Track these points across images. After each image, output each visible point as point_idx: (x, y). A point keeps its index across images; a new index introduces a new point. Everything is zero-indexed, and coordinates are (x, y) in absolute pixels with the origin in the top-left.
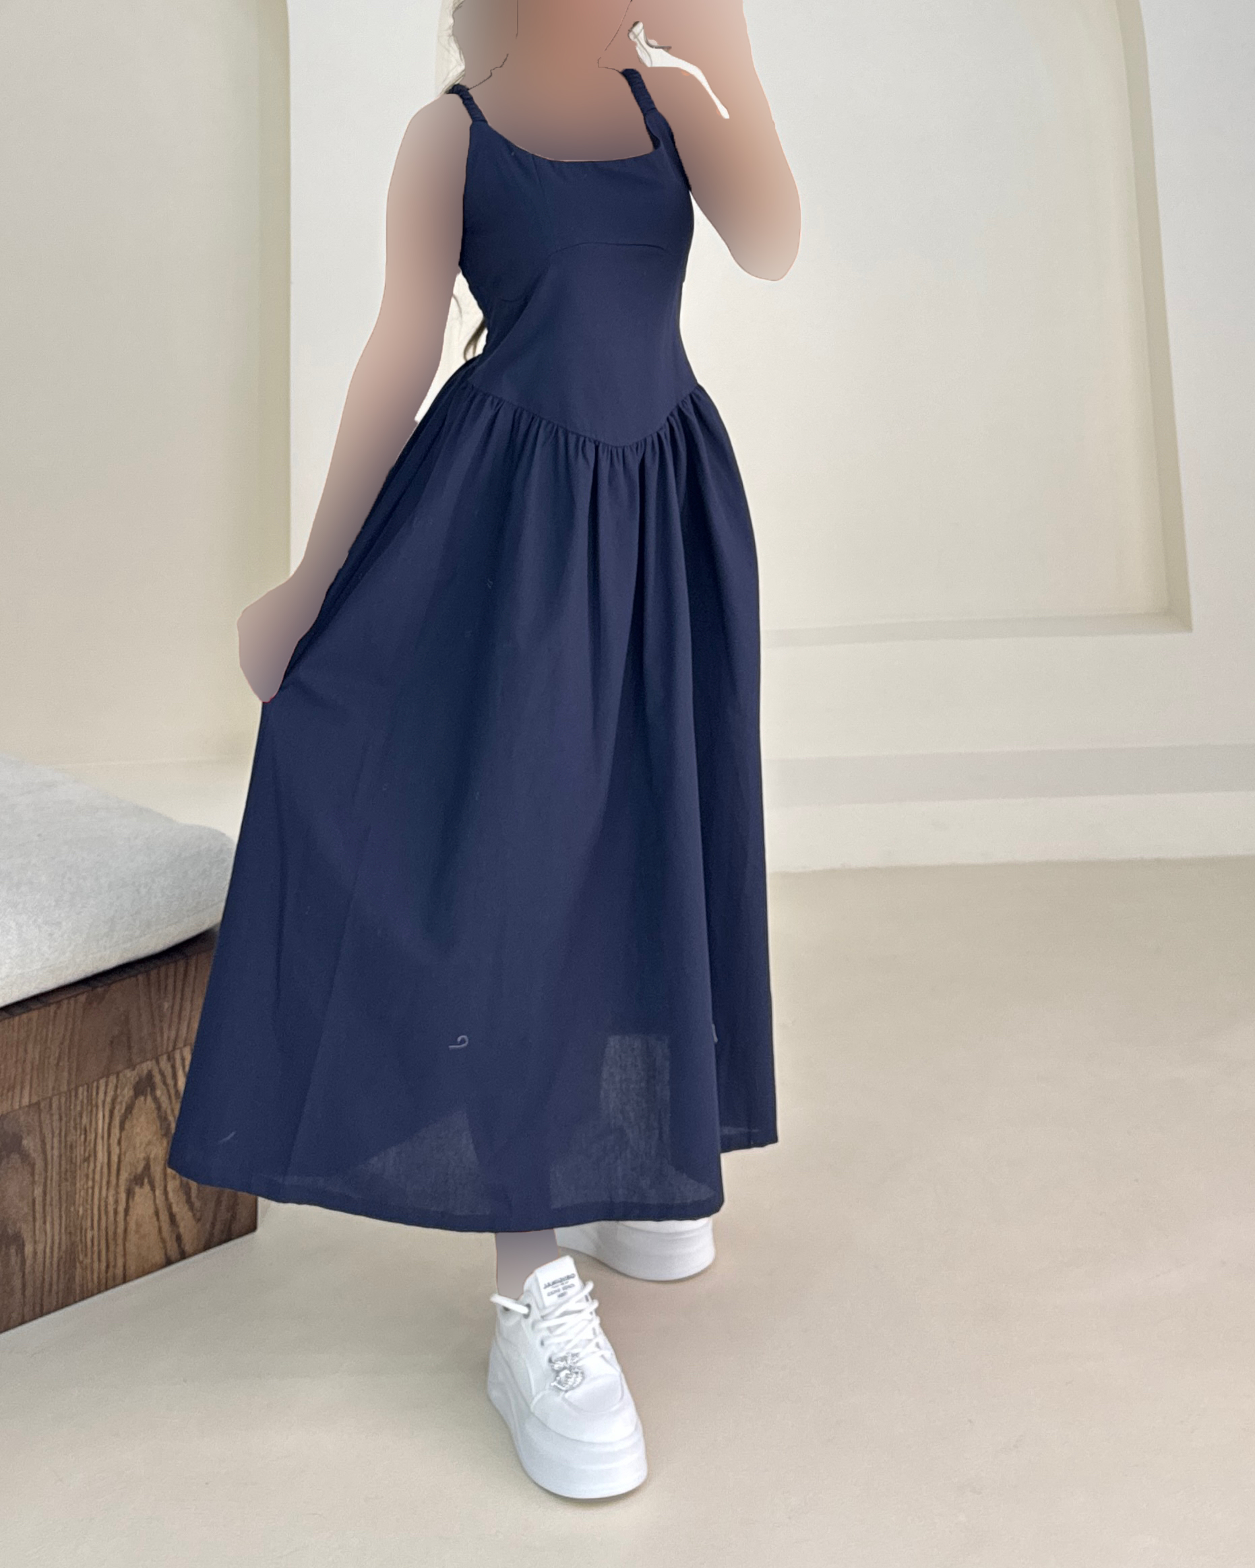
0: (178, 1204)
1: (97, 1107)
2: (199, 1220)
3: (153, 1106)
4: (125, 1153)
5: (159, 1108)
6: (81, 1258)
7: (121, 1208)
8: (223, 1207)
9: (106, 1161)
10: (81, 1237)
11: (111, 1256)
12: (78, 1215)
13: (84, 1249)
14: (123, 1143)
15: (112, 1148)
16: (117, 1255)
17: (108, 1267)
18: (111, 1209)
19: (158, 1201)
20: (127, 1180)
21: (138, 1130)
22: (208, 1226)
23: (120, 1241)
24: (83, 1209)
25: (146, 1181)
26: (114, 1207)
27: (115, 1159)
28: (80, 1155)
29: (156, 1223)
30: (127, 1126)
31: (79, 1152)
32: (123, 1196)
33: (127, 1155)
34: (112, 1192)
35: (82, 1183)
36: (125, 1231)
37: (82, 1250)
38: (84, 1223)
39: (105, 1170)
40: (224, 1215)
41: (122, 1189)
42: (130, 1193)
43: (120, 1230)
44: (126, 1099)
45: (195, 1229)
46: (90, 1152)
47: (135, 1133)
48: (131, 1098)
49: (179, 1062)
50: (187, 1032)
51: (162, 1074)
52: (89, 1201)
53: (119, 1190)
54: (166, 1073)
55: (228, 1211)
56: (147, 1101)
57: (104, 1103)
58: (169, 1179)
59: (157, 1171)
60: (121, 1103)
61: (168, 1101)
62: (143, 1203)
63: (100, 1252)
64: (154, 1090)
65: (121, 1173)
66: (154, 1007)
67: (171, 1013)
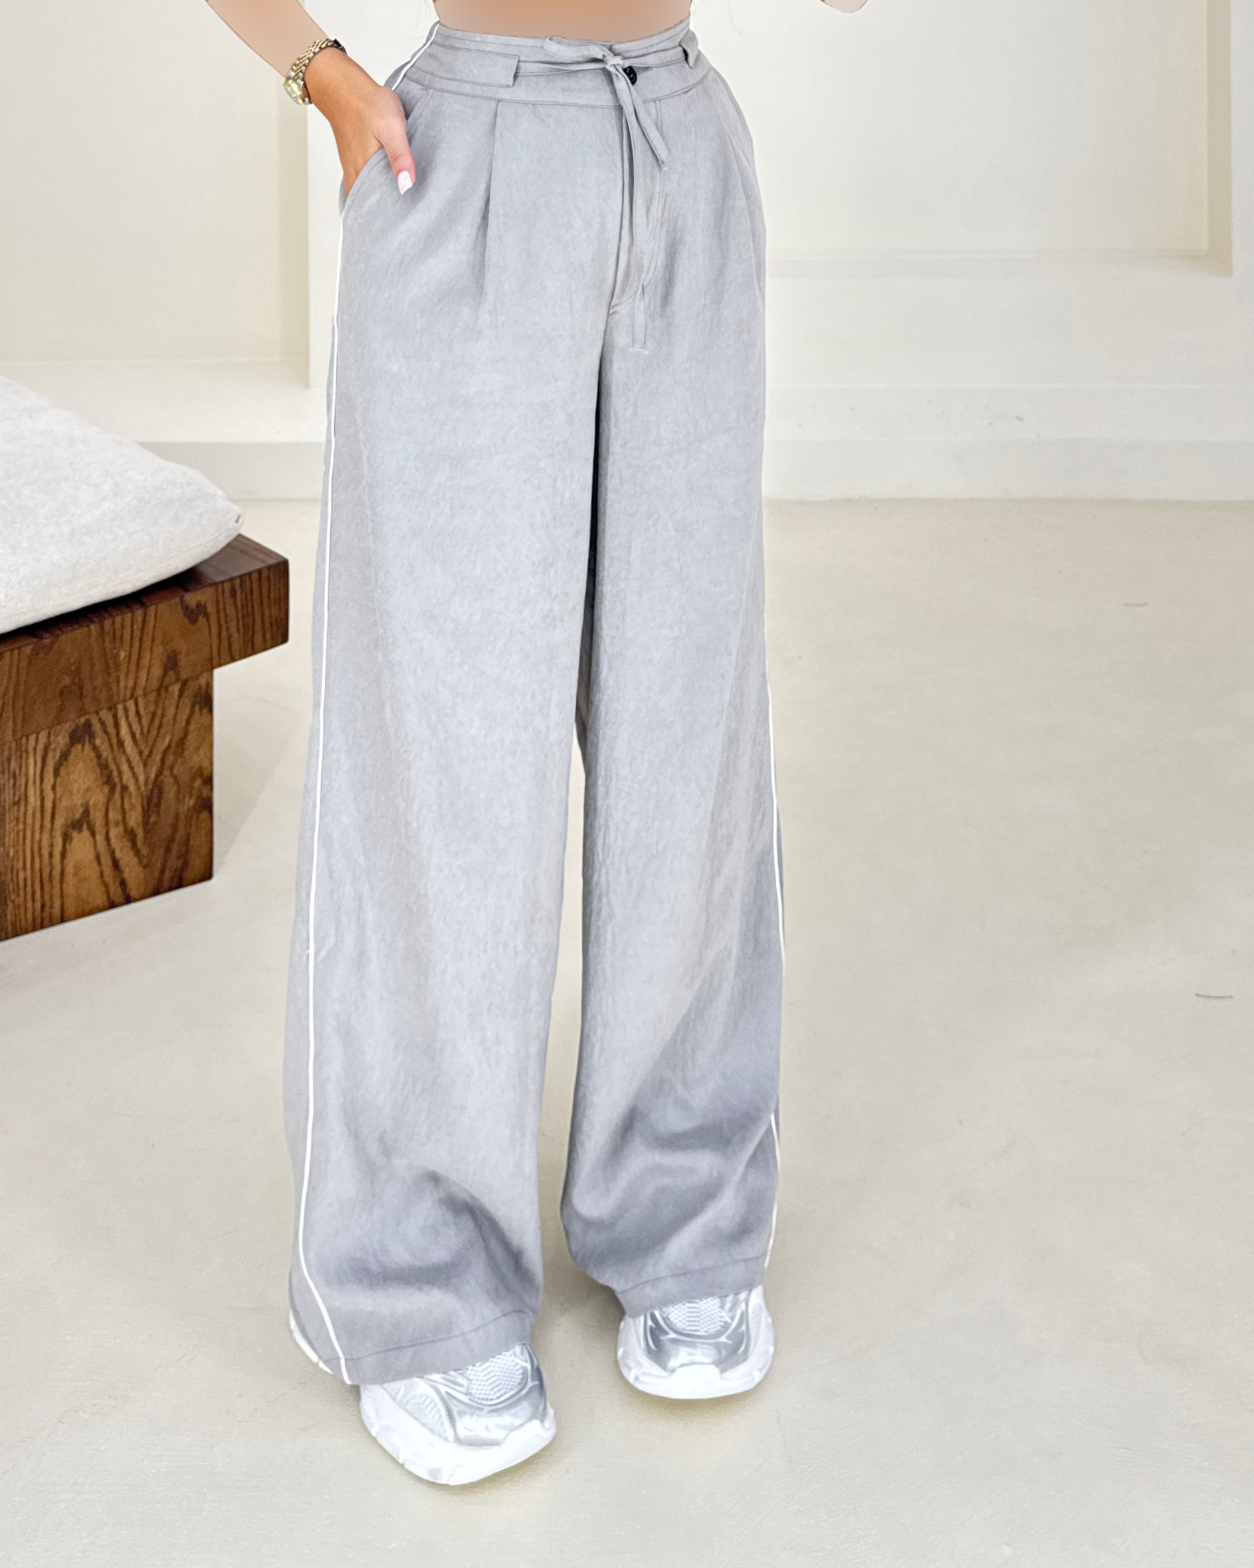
0: (122, 849)
1: (27, 752)
2: (146, 866)
3: (93, 754)
4: (60, 800)
5: (99, 757)
6: (13, 897)
7: (58, 850)
8: (174, 853)
9: (38, 803)
10: (12, 879)
11: (47, 898)
12: (8, 856)
13: (16, 888)
14: (58, 789)
15: (45, 794)
16: (54, 896)
17: (43, 906)
18: (45, 853)
19: (99, 847)
20: (62, 825)
21: (75, 776)
22: (157, 873)
23: (56, 883)
24: (14, 852)
25: (85, 826)
26: (49, 850)
27: (48, 804)
28: (9, 799)
29: (97, 868)
30: (62, 771)
31: (8, 796)
32: (59, 841)
33: (64, 800)
34: (46, 835)
35: (12, 825)
36: (62, 873)
37: (14, 890)
38: (15, 863)
39: (38, 815)
40: (174, 863)
41: (58, 833)
42: (66, 838)
43: (57, 873)
44: (61, 745)
45: (142, 876)
46: (20, 794)
47: (71, 778)
48: (66, 745)
49: (121, 713)
50: (147, 681)
51: (102, 723)
52: (21, 841)
53: (54, 835)
54: (107, 723)
55: (179, 858)
56: (86, 750)
57: (35, 749)
58: (111, 825)
59: (97, 817)
60: (55, 750)
61: (109, 750)
62: (82, 848)
63: (33, 893)
64: (94, 740)
65: (57, 817)
66: (109, 656)
67: (129, 662)
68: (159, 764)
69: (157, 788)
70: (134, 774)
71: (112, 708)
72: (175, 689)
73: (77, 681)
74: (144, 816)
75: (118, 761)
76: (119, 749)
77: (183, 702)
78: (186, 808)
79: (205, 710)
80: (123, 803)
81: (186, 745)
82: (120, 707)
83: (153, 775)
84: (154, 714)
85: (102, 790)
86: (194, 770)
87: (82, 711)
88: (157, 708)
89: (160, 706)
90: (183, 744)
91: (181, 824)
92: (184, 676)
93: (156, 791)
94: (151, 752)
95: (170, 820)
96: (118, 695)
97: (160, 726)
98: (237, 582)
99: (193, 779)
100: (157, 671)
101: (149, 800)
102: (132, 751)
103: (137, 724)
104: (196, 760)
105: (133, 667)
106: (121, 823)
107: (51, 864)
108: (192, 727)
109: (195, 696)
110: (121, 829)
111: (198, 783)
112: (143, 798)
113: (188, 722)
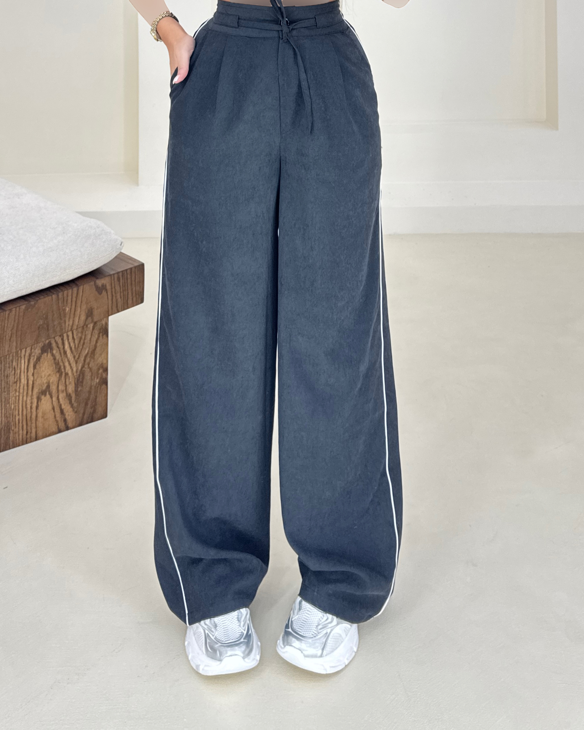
0: (65, 405)
1: (21, 357)
2: (76, 412)
3: (52, 358)
4: (36, 380)
5: (55, 359)
6: (13, 429)
7: (34, 405)
8: (89, 406)
9: (26, 382)
10: (13, 420)
11: (29, 428)
12: (11, 408)
13: (14, 424)
14: (35, 375)
15: (29, 377)
16: (33, 428)
17: (27, 432)
18: (29, 406)
19: (54, 404)
20: (37, 393)
21: (44, 369)
22: (81, 415)
23: (34, 421)
24: (14, 406)
25: (47, 393)
26: (31, 405)
27: (31, 382)
28: (12, 380)
29: (53, 413)
30: (37, 367)
31: (11, 379)
32: (35, 401)
33: (38, 380)
34: (29, 398)
35: (13, 393)
36: (37, 416)
37: (13, 425)
38: (14, 411)
39: (26, 387)
40: (89, 410)
41: (35, 397)
42: (39, 399)
43: (34, 416)
44: (37, 354)
45: (74, 416)
46: (17, 379)
47: (41, 370)
48: (40, 353)
49: (65, 337)
50: (78, 322)
51: (57, 343)
52: (17, 402)
53: (33, 397)
54: (58, 342)
55: (91, 408)
56: (49, 356)
57: (25, 355)
58: (60, 393)
59: (53, 388)
60: (34, 356)
61: (60, 355)
62: (46, 403)
63: (23, 426)
64: (52, 351)
65: (34, 389)
66: (61, 310)
67: (70, 313)
68: (83, 362)
69: (81, 374)
70: (71, 367)
71: (62, 336)
72: (91, 326)
73: (46, 322)
74: (75, 387)
75: (64, 361)
76: (64, 355)
77: (94, 332)
78: (95, 383)
79: (104, 336)
80: (65, 382)
81: (95, 354)
82: (65, 335)
83: (80, 368)
84: (81, 338)
85: (56, 376)
86: (99, 365)
87: (48, 337)
88: (82, 334)
89: (84, 334)
90: (94, 352)
91: (93, 392)
92: (95, 320)
93: (81, 375)
94: (79, 356)
95: (88, 389)
96: (65, 329)
97: (84, 343)
98: (121, 274)
99: (99, 369)
100: (83, 318)
101: (78, 380)
102: (71, 356)
103: (73, 342)
104: (100, 360)
105: (72, 316)
106: (65, 392)
107: (31, 412)
108: (98, 344)
109: (100, 329)
110: (65, 394)
111: (101, 371)
112: (75, 379)
113: (97, 342)
